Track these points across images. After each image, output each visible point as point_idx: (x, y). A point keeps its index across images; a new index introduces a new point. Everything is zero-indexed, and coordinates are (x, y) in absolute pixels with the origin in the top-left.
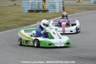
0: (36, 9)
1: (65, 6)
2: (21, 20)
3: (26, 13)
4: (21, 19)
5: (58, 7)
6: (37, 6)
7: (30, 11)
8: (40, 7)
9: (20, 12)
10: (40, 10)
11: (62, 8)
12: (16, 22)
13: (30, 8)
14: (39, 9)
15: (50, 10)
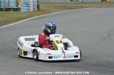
0: (5, 7)
5: (32, 6)
6: (7, 3)
8: (11, 5)
11: (36, 6)
15: (23, 8)
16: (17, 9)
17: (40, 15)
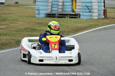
0: (58, 12)
1: (107, 9)
2: (38, 30)
3: (43, 18)
4: (38, 28)
5: (96, 11)
6: (61, 7)
7: (48, 14)
8: (66, 9)
9: (33, 17)
10: (67, 15)
11: (103, 11)
12: (30, 33)
13: (50, 10)
14: (64, 13)
15: (83, 14)
16: (75, 15)
17: (108, 24)
